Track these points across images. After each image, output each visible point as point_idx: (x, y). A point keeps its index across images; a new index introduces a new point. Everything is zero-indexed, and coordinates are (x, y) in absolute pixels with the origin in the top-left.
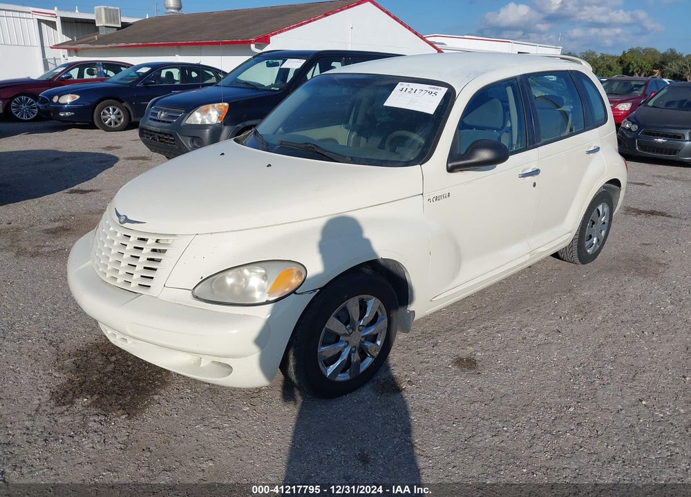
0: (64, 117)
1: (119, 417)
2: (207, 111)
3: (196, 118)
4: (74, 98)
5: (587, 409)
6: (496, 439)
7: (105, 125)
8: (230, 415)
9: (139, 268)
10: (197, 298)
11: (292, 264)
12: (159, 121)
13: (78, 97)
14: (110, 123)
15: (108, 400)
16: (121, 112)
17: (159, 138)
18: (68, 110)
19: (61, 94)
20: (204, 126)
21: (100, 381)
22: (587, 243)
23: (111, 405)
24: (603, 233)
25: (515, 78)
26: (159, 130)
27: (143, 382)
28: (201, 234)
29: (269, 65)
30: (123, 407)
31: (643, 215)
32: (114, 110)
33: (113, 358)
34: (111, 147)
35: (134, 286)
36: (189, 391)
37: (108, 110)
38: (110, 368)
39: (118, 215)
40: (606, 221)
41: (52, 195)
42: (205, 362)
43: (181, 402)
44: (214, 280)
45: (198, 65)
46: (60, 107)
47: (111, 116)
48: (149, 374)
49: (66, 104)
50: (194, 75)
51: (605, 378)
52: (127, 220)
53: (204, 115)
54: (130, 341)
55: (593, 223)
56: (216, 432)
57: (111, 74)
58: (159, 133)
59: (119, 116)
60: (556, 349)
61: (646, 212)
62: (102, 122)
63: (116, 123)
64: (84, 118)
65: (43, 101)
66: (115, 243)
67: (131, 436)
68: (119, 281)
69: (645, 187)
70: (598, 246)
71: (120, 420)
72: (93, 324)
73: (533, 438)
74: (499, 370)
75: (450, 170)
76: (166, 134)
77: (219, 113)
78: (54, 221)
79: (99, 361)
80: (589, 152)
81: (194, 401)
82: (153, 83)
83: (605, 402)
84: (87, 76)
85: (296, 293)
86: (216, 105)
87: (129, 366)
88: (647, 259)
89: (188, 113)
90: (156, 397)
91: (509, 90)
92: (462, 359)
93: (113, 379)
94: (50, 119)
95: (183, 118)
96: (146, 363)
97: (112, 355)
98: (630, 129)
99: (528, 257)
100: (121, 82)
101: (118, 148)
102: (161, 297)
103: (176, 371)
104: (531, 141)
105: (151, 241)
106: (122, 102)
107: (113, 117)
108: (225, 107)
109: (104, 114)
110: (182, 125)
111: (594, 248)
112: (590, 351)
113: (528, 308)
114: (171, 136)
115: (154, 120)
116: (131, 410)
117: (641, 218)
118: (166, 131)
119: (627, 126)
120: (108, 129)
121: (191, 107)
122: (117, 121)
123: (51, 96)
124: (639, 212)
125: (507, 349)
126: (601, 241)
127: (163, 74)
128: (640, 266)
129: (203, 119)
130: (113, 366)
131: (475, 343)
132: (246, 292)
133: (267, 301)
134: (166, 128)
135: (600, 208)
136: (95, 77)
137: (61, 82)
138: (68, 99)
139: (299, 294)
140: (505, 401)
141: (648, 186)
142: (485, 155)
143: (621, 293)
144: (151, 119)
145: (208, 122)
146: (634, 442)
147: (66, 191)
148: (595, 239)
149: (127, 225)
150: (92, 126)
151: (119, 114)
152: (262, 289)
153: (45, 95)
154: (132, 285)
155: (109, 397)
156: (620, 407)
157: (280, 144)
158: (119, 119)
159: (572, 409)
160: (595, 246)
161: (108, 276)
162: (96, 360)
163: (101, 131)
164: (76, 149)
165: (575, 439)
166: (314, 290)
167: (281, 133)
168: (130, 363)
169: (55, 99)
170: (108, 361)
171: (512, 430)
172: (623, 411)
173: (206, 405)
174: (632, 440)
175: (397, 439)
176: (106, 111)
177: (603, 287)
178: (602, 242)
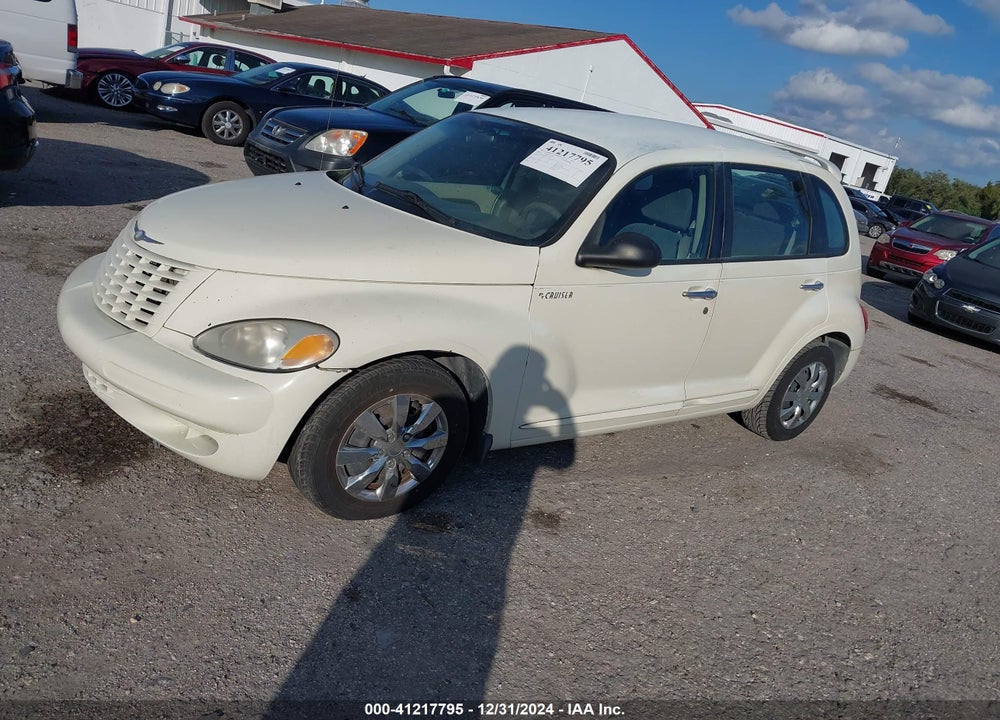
0: (164, 112)
1: (70, 481)
2: (336, 138)
3: (321, 144)
4: (182, 88)
5: (674, 607)
6: (535, 613)
7: (215, 134)
8: (210, 509)
9: (141, 298)
10: (197, 348)
11: (323, 330)
12: (272, 138)
13: (187, 89)
14: (222, 133)
15: (65, 458)
16: (241, 121)
17: (268, 160)
18: (170, 104)
19: (166, 81)
20: (328, 157)
21: (66, 436)
22: (783, 413)
23: (66, 465)
24: (814, 404)
25: (711, 165)
26: (268, 150)
27: (118, 449)
28: (224, 270)
29: (441, 95)
30: (80, 471)
31: (898, 399)
32: (232, 116)
33: (95, 414)
34: (212, 164)
35: (129, 320)
36: (172, 471)
37: (224, 114)
38: (84, 424)
39: (136, 229)
40: (821, 389)
41: (105, 207)
42: (194, 434)
43: (156, 482)
44: (227, 330)
45: (362, 79)
46: (160, 98)
47: (226, 123)
48: (131, 442)
49: (170, 95)
50: (355, 91)
51: (721, 578)
52: (144, 237)
53: (332, 142)
54: (111, 390)
55: (798, 387)
56: (183, 524)
57: (244, 67)
58: (270, 155)
59: (236, 126)
60: (675, 530)
61: (903, 397)
62: (211, 128)
63: (230, 134)
64: (190, 119)
65: (141, 85)
66: (123, 263)
67: (75, 504)
68: (114, 310)
69: (924, 366)
70: (801, 420)
71: (70, 483)
72: (75, 364)
73: (584, 622)
74: (585, 536)
75: (581, 263)
76: (277, 158)
77: (352, 143)
78: (95, 239)
79: (75, 414)
80: (806, 287)
81: (172, 484)
82: (293, 91)
83: (703, 604)
84: (211, 65)
85: (318, 367)
86: (351, 132)
87: (109, 427)
88: (868, 454)
89: (312, 134)
90: (127, 469)
91: (703, 179)
92: (542, 514)
93: (83, 437)
94: (144, 112)
95: (304, 139)
96: (133, 429)
97: (95, 410)
98: (932, 284)
99: (678, 406)
100: (252, 80)
101: (220, 166)
102: (155, 339)
103: (158, 440)
104: (715, 251)
105: (164, 268)
106: (246, 108)
107: (228, 125)
108: (363, 137)
109: (218, 119)
110: (299, 149)
111: (795, 422)
112: (721, 542)
113: (666, 476)
114: (283, 161)
115: (267, 136)
116: (87, 476)
117: (894, 403)
118: (278, 153)
119: (931, 279)
120: (217, 140)
121: (317, 128)
122: (233, 132)
123: (153, 81)
124: (894, 394)
125: (610, 515)
126: (807, 416)
127: (312, 82)
128: (853, 459)
129: (329, 148)
130: (90, 422)
131: (572, 499)
132: (260, 354)
133: (279, 369)
134: (279, 149)
135: (813, 367)
136: (222, 68)
137: (172, 66)
138: (174, 89)
139: (322, 369)
140: (572, 572)
141: (930, 365)
142: (630, 252)
143: (805, 486)
144: (263, 134)
145: (334, 153)
146: (714, 656)
147: (126, 205)
148: (798, 409)
149: (142, 243)
150: (197, 132)
151: (237, 122)
152: (276, 353)
153: (143, 77)
154: (128, 318)
155: (67, 456)
156: (720, 614)
157: (377, 187)
158: (236, 130)
159: (653, 603)
160: (797, 419)
161: (103, 302)
162: (71, 411)
163: (208, 140)
164: (164, 158)
165: (637, 635)
166: (345, 370)
167: (399, 178)
168: (113, 424)
169: (157, 86)
170: (86, 415)
171: (561, 607)
172: (721, 620)
173: (185, 492)
174: (711, 653)
175: (407, 584)
176: (220, 116)
177: (786, 473)
178: (809, 418)
